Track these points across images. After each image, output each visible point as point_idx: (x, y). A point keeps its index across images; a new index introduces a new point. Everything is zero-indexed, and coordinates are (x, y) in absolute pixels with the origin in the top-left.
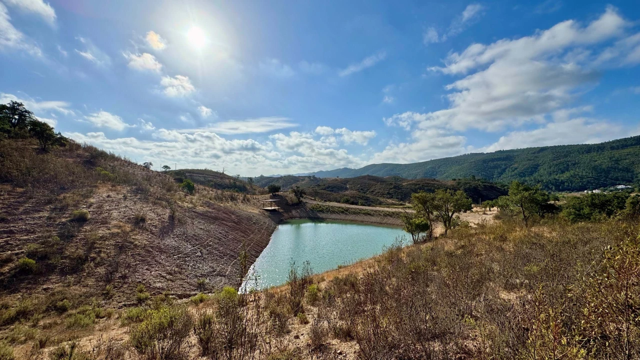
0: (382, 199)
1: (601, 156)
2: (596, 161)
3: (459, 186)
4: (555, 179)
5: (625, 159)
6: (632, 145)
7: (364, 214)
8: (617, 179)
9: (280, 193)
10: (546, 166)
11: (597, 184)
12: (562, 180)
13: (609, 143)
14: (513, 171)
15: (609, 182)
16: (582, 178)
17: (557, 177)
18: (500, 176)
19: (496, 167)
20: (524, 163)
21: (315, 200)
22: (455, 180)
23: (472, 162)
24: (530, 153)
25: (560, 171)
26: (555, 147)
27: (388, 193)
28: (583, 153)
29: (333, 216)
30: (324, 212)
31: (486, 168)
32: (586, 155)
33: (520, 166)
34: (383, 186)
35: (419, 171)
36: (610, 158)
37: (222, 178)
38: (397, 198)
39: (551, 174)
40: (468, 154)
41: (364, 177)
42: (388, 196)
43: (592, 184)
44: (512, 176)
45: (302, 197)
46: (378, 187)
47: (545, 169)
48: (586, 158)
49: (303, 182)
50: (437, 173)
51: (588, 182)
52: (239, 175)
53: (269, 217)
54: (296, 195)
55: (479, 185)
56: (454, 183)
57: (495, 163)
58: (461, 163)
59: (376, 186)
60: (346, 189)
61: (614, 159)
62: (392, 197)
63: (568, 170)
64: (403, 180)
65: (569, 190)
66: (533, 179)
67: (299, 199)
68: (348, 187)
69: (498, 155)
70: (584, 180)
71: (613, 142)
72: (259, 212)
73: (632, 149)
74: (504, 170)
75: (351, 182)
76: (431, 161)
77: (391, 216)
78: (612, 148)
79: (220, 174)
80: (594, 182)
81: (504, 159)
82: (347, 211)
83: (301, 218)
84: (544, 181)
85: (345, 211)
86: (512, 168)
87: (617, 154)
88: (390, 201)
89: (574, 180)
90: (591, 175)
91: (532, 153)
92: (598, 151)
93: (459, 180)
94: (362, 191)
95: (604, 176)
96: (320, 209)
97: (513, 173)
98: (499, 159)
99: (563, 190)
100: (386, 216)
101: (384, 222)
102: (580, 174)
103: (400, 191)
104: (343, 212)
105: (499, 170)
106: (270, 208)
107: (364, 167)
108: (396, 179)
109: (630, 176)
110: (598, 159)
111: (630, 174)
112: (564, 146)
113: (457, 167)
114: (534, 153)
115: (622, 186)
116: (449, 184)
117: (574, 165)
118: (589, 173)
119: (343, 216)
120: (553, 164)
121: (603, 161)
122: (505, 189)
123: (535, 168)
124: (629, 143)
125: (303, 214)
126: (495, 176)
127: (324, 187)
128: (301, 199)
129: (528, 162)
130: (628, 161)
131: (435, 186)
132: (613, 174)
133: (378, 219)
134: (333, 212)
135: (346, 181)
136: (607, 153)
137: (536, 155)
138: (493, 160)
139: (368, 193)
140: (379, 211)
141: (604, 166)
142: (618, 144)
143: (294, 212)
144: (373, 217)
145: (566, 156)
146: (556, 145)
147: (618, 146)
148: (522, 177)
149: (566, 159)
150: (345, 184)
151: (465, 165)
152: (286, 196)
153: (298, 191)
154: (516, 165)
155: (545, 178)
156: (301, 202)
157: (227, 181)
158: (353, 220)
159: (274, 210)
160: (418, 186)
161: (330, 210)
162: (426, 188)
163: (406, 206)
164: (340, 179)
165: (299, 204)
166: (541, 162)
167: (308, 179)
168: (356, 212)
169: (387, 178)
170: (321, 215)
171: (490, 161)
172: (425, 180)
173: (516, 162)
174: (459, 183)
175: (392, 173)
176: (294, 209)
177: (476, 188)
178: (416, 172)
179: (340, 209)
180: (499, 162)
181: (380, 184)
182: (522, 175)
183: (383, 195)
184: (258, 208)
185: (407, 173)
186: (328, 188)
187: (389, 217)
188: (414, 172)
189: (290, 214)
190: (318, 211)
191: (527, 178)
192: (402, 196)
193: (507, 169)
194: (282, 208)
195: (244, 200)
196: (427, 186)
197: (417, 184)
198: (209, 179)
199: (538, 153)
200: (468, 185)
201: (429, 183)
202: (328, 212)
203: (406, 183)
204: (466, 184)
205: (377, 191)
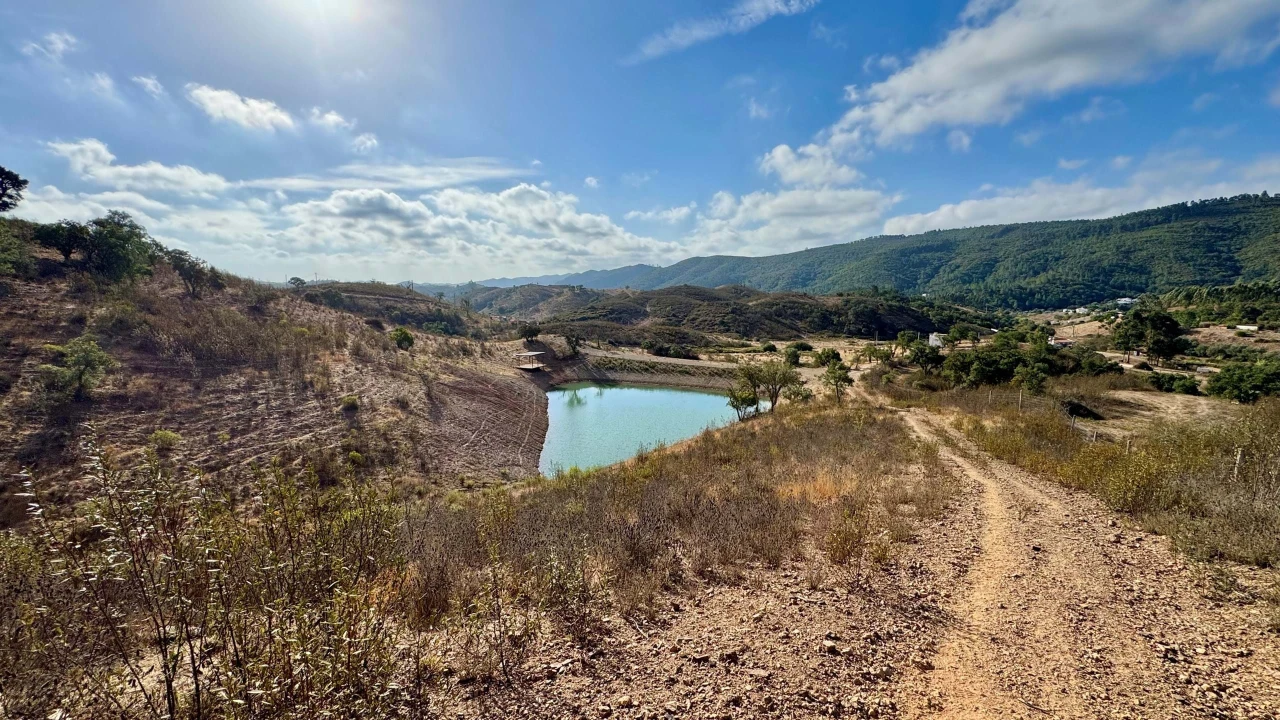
0: (710, 337)
1: (1104, 244)
2: (1094, 253)
3: (846, 308)
4: (1020, 287)
5: (1141, 250)
6: (1157, 223)
7: (680, 372)
8: (1122, 287)
10: (1008, 263)
11: (1088, 296)
12: (1031, 289)
13: (1119, 218)
14: (952, 271)
15: (1110, 291)
16: (1065, 285)
17: (1023, 284)
18: (928, 282)
19: (923, 264)
20: (973, 256)
21: (599, 348)
22: (841, 295)
23: (880, 255)
24: (985, 236)
25: (1031, 273)
26: (1030, 224)
27: (722, 323)
28: (1074, 238)
29: (633, 377)
30: (617, 370)
31: (905, 265)
32: (1080, 242)
33: (965, 261)
34: (713, 309)
35: (783, 271)
36: (1118, 248)
38: (737, 332)
39: (1015, 277)
40: (876, 237)
41: (676, 290)
42: (722, 328)
43: (1080, 295)
44: (949, 281)
45: (580, 346)
46: (703, 311)
47: (1008, 268)
48: (1080, 246)
50: (815, 275)
51: (1075, 292)
53: (533, 381)
54: (569, 342)
55: (881, 305)
56: (839, 301)
57: (922, 255)
58: (861, 256)
59: (701, 308)
60: (646, 315)
61: (1123, 249)
62: (728, 331)
63: (1045, 270)
64: (750, 293)
65: (1040, 307)
66: (982, 287)
67: (574, 348)
68: (648, 309)
69: (928, 241)
70: (1069, 289)
71: (1128, 217)
72: (516, 374)
73: (1156, 231)
74: (936, 270)
75: (654, 301)
76: (807, 251)
77: (720, 376)
78: (1124, 228)
79: (406, 292)
80: (1084, 293)
81: (939, 248)
82: (653, 368)
83: (580, 380)
84: (1001, 292)
85: (650, 368)
86: (951, 265)
87: (1128, 239)
88: (724, 339)
89: (1051, 288)
90: (1080, 279)
91: (988, 237)
92: (1100, 233)
93: (849, 294)
94: (674, 319)
95: (1103, 282)
96: (611, 365)
97: (952, 275)
98: (929, 249)
99: (1029, 308)
100: (713, 376)
102: (1064, 277)
103: (742, 318)
104: (646, 370)
105: (928, 270)
106: (529, 366)
107: (678, 264)
108: (740, 292)
109: (1144, 281)
110: (1097, 250)
111: (1144, 277)
112: (1046, 223)
113: (854, 264)
114: (992, 237)
115: (1127, 299)
116: (831, 304)
117: (1057, 259)
118: (1079, 276)
119: (647, 377)
120: (1022, 259)
121: (1105, 252)
122: (923, 313)
123: (990, 266)
124: (1153, 219)
125: (584, 375)
126: (919, 281)
127: (604, 312)
128: (578, 348)
129: (979, 255)
130: (1144, 253)
131: (806, 306)
132: (1114, 280)
133: (701, 381)
134: (632, 370)
135: (645, 298)
136: (1114, 238)
137: (995, 240)
138: (919, 250)
139: (685, 321)
140: (703, 368)
141: (1105, 263)
142: (1134, 221)
143: (568, 372)
144: (693, 378)
145: (1045, 243)
146: (1033, 221)
147: (1133, 225)
148: (964, 282)
149: (1044, 249)
150: (643, 305)
151: (867, 260)
152: (552, 343)
153: (573, 336)
154: (959, 260)
155: (1003, 287)
156: (577, 353)
157: (423, 307)
158: (663, 383)
159: (537, 369)
160: (774, 308)
161: (626, 367)
162: (789, 311)
163: (750, 349)
164: (633, 293)
165: (574, 358)
166: (1001, 253)
167: (569, 293)
168: (668, 370)
169: (722, 289)
170: (611, 375)
171: (913, 252)
172: (788, 295)
173: (958, 254)
174: (848, 301)
175: (732, 276)
176: (568, 366)
177: (874, 312)
178: (778, 273)
179: (642, 365)
180: (929, 255)
181: (709, 305)
182: (967, 279)
183: (711, 326)
184: (511, 366)
185: (760, 275)
186: (611, 314)
187: (717, 378)
188: (773, 274)
189: (563, 375)
190: (607, 369)
191: (973, 286)
192: (745, 327)
193: (943, 268)
194: (549, 365)
195: (483, 352)
196: (791, 308)
197: (773, 305)
198: (389, 303)
199: (999, 237)
200: (862, 305)
201: (795, 302)
202: (622, 369)
203: (754, 303)
204: (859, 303)
205: (701, 319)
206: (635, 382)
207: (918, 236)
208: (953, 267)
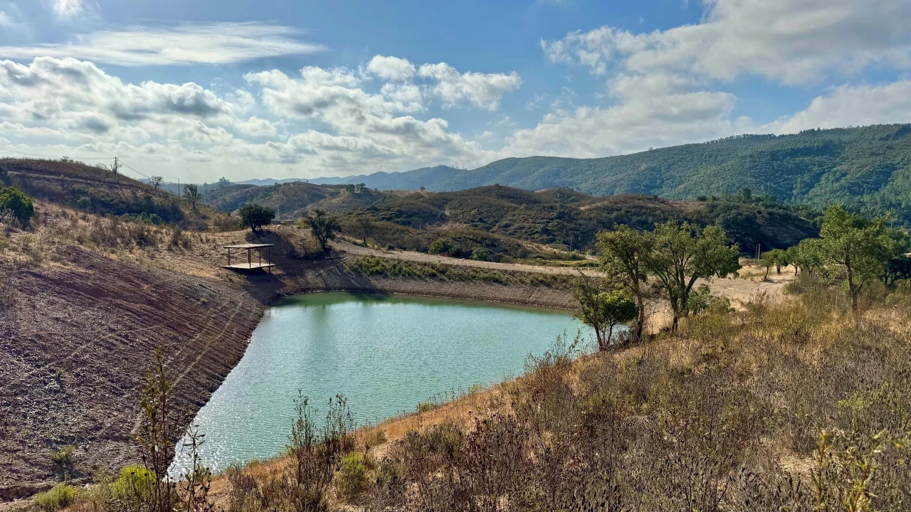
0: (528, 245)
3: (712, 215)
7: (485, 279)
9: (273, 228)
14: (837, 180)
18: (807, 192)
19: (799, 170)
20: (863, 161)
21: (364, 245)
22: (703, 199)
23: (745, 158)
27: (545, 231)
29: (411, 285)
30: (387, 276)
31: (777, 171)
33: (854, 167)
34: (533, 213)
35: (620, 176)
37: (111, 185)
38: (564, 242)
41: (488, 190)
42: (545, 237)
44: (833, 192)
45: (333, 238)
46: (520, 215)
49: (335, 201)
50: (662, 182)
52: (160, 179)
53: (245, 287)
54: (316, 233)
55: (759, 212)
56: (702, 207)
57: (798, 160)
58: (720, 158)
59: (517, 212)
60: (444, 219)
62: (553, 240)
64: (580, 198)
66: (878, 199)
67: (323, 242)
68: (447, 213)
72: (218, 276)
74: (817, 178)
75: (455, 203)
76: (651, 151)
77: (548, 285)
79: (107, 173)
81: (820, 151)
82: (443, 272)
83: (327, 289)
84: (903, 206)
85: (438, 274)
86: (835, 172)
88: (548, 249)
91: (882, 139)
93: (714, 198)
94: (481, 225)
96: (378, 268)
97: (836, 185)
98: (808, 151)
100: (536, 285)
101: (532, 299)
103: (572, 225)
104: (433, 276)
105: (807, 177)
106: (246, 266)
107: (488, 166)
108: (565, 195)
113: (712, 169)
114: (886, 139)
116: (690, 210)
119: (433, 286)
122: (814, 224)
123: (886, 174)
125: (334, 281)
126: (794, 192)
127: (387, 214)
128: (330, 242)
129: (870, 160)
131: (658, 212)
133: (519, 293)
134: (410, 276)
135: (442, 200)
137: (890, 142)
138: (794, 153)
139: (495, 228)
140: (522, 273)
143: (310, 276)
144: (506, 288)
148: (854, 193)
150: (440, 207)
151: (729, 163)
152: (290, 235)
153: (322, 223)
154: (845, 167)
156: (328, 250)
157: (127, 193)
158: (458, 296)
159: (259, 271)
160: (615, 214)
161: (402, 271)
162: (634, 219)
163: (584, 262)
164: (428, 194)
165: (323, 256)
166: (898, 159)
167: (347, 193)
168: (464, 277)
169: (544, 193)
170: (379, 283)
171: (787, 155)
172: (633, 198)
173: (844, 159)
174: (714, 207)
175: (556, 181)
176: (309, 268)
177: (750, 220)
178: (614, 178)
179: (426, 268)
180: (807, 159)
181: (526, 208)
182: (855, 189)
183: (531, 235)
184: (215, 264)
185: (592, 180)
186: (397, 216)
187: (544, 288)
188: (608, 180)
189: (301, 280)
190: (372, 274)
191: (866, 198)
192: (576, 236)
193: (825, 175)
194: (278, 266)
195: (175, 243)
196: (637, 214)
197: (613, 210)
198: (76, 186)
199: (894, 139)
200: (734, 211)
201: (642, 207)
202: (396, 275)
203: (587, 207)
204: (728, 208)
205: (517, 225)
206: (413, 293)
207: (791, 136)
208: (838, 175)
